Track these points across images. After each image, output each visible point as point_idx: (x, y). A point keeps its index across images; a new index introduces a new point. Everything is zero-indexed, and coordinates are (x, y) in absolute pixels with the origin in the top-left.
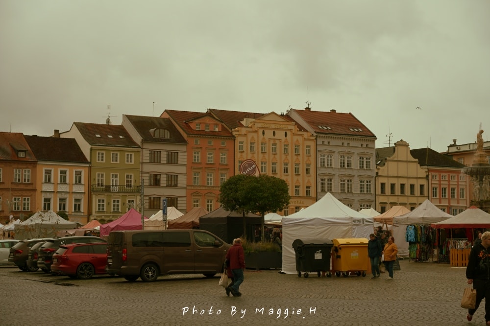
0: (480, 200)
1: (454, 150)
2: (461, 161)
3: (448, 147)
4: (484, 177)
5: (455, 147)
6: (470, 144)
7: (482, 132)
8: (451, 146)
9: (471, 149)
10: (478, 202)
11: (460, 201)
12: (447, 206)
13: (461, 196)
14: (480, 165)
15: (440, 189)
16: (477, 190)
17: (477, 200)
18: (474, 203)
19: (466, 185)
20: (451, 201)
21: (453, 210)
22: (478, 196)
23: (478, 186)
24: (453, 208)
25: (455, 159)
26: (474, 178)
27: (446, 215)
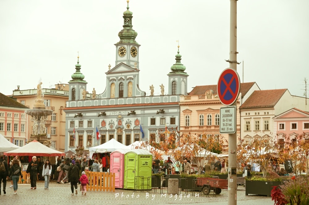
0: (37, 135)
1: (17, 93)
2: (23, 103)
3: (13, 91)
4: (42, 117)
5: (19, 92)
6: (30, 90)
7: (41, 83)
8: (16, 91)
9: (31, 94)
10: (36, 136)
11: (21, 134)
12: (11, 138)
13: (22, 130)
14: (39, 108)
15: (6, 124)
16: (36, 127)
17: (35, 135)
18: (33, 136)
19: (26, 122)
20: (14, 134)
21: (16, 141)
22: (36, 131)
23: (37, 124)
24: (15, 139)
25: (18, 101)
26: (34, 118)
27: (14, 146)
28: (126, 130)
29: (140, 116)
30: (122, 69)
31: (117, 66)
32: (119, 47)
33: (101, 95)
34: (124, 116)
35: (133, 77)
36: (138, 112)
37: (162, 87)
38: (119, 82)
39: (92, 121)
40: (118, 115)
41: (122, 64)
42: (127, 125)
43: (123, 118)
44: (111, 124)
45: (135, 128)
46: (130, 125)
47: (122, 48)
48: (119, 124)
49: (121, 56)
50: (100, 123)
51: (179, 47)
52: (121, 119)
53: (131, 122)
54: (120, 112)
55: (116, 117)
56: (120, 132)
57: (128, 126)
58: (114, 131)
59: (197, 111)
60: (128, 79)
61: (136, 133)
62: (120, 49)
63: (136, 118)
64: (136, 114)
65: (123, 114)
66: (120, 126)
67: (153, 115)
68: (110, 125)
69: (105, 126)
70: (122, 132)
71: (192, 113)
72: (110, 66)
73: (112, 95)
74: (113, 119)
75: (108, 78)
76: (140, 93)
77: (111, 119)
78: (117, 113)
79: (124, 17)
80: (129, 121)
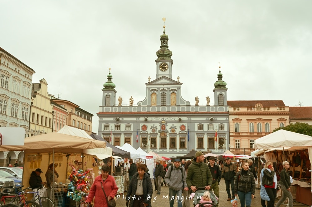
28: (170, 134)
29: (186, 122)
30: (164, 81)
31: (158, 79)
32: (160, 63)
33: (141, 103)
34: (168, 122)
35: (177, 89)
36: (184, 119)
37: (208, 99)
38: (161, 92)
39: (130, 125)
40: (162, 121)
41: (164, 77)
42: (171, 129)
43: (167, 123)
44: (154, 129)
45: (180, 133)
46: (175, 129)
47: (164, 64)
48: (162, 128)
49: (163, 70)
50: (141, 127)
51: (220, 68)
52: (165, 124)
53: (176, 127)
54: (163, 118)
55: (159, 122)
56: (163, 136)
57: (173, 131)
58: (157, 134)
59: (247, 120)
60: (170, 91)
61: (181, 137)
62: (161, 65)
63: (181, 124)
64: (182, 120)
65: (167, 120)
66: (163, 130)
67: (200, 122)
68: (152, 129)
69: (146, 129)
70: (166, 136)
71: (241, 122)
72: (149, 78)
73: (153, 103)
74: (155, 124)
75: (149, 88)
76: (185, 103)
77: (153, 124)
78: (160, 119)
79: (161, 39)
80: (174, 126)
